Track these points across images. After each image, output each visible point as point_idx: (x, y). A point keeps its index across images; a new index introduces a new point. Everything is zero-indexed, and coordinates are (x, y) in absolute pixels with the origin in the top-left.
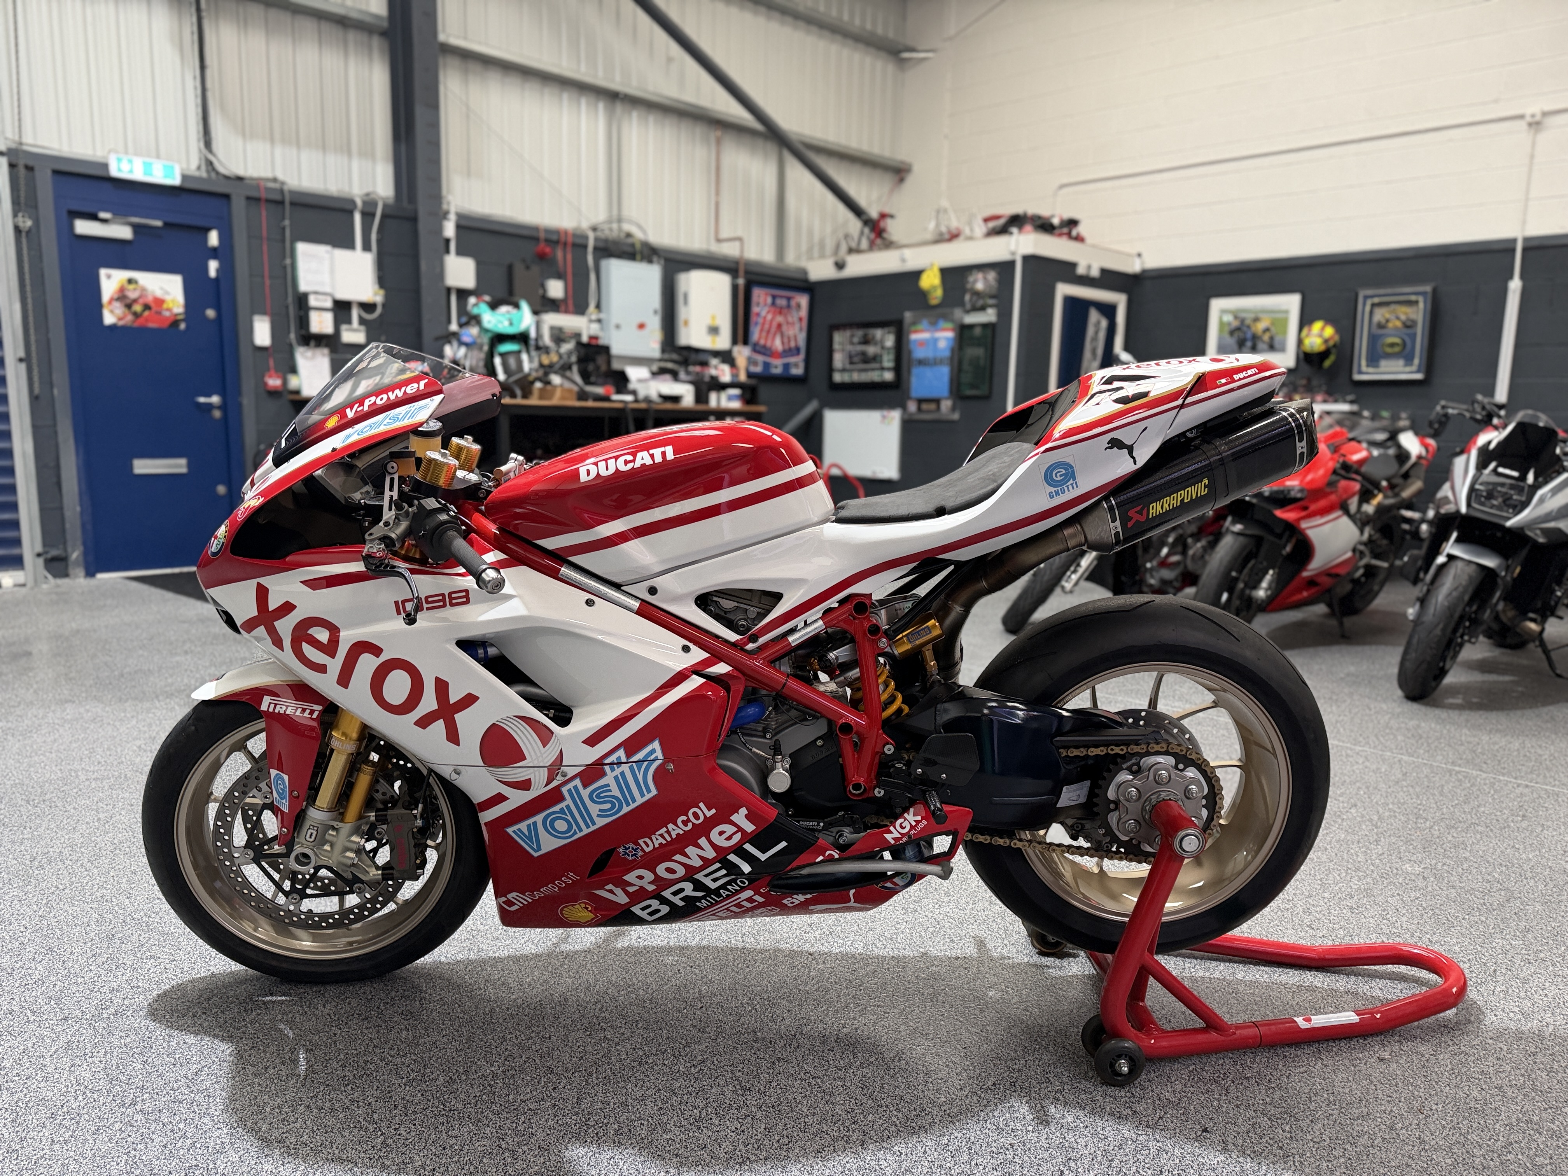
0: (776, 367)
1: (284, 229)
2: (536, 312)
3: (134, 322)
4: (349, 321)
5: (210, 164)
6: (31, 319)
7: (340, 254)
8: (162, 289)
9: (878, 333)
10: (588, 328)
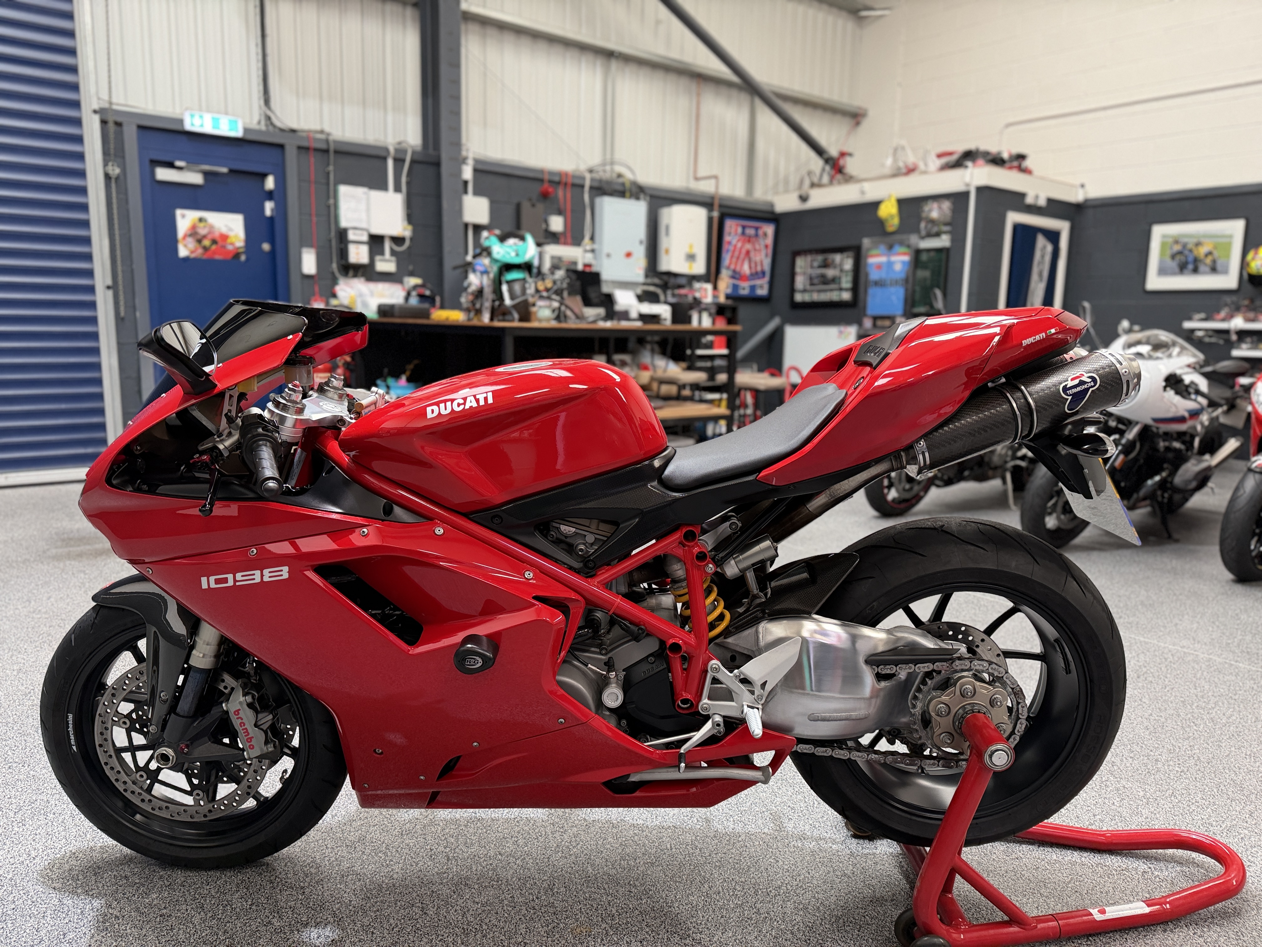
0: (744, 289)
1: (328, 173)
2: (539, 245)
3: (204, 254)
4: (382, 253)
5: (268, 118)
6: (118, 253)
7: (376, 195)
8: (226, 226)
9: (838, 258)
10: (584, 257)
